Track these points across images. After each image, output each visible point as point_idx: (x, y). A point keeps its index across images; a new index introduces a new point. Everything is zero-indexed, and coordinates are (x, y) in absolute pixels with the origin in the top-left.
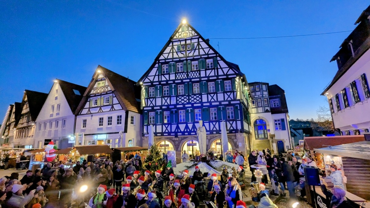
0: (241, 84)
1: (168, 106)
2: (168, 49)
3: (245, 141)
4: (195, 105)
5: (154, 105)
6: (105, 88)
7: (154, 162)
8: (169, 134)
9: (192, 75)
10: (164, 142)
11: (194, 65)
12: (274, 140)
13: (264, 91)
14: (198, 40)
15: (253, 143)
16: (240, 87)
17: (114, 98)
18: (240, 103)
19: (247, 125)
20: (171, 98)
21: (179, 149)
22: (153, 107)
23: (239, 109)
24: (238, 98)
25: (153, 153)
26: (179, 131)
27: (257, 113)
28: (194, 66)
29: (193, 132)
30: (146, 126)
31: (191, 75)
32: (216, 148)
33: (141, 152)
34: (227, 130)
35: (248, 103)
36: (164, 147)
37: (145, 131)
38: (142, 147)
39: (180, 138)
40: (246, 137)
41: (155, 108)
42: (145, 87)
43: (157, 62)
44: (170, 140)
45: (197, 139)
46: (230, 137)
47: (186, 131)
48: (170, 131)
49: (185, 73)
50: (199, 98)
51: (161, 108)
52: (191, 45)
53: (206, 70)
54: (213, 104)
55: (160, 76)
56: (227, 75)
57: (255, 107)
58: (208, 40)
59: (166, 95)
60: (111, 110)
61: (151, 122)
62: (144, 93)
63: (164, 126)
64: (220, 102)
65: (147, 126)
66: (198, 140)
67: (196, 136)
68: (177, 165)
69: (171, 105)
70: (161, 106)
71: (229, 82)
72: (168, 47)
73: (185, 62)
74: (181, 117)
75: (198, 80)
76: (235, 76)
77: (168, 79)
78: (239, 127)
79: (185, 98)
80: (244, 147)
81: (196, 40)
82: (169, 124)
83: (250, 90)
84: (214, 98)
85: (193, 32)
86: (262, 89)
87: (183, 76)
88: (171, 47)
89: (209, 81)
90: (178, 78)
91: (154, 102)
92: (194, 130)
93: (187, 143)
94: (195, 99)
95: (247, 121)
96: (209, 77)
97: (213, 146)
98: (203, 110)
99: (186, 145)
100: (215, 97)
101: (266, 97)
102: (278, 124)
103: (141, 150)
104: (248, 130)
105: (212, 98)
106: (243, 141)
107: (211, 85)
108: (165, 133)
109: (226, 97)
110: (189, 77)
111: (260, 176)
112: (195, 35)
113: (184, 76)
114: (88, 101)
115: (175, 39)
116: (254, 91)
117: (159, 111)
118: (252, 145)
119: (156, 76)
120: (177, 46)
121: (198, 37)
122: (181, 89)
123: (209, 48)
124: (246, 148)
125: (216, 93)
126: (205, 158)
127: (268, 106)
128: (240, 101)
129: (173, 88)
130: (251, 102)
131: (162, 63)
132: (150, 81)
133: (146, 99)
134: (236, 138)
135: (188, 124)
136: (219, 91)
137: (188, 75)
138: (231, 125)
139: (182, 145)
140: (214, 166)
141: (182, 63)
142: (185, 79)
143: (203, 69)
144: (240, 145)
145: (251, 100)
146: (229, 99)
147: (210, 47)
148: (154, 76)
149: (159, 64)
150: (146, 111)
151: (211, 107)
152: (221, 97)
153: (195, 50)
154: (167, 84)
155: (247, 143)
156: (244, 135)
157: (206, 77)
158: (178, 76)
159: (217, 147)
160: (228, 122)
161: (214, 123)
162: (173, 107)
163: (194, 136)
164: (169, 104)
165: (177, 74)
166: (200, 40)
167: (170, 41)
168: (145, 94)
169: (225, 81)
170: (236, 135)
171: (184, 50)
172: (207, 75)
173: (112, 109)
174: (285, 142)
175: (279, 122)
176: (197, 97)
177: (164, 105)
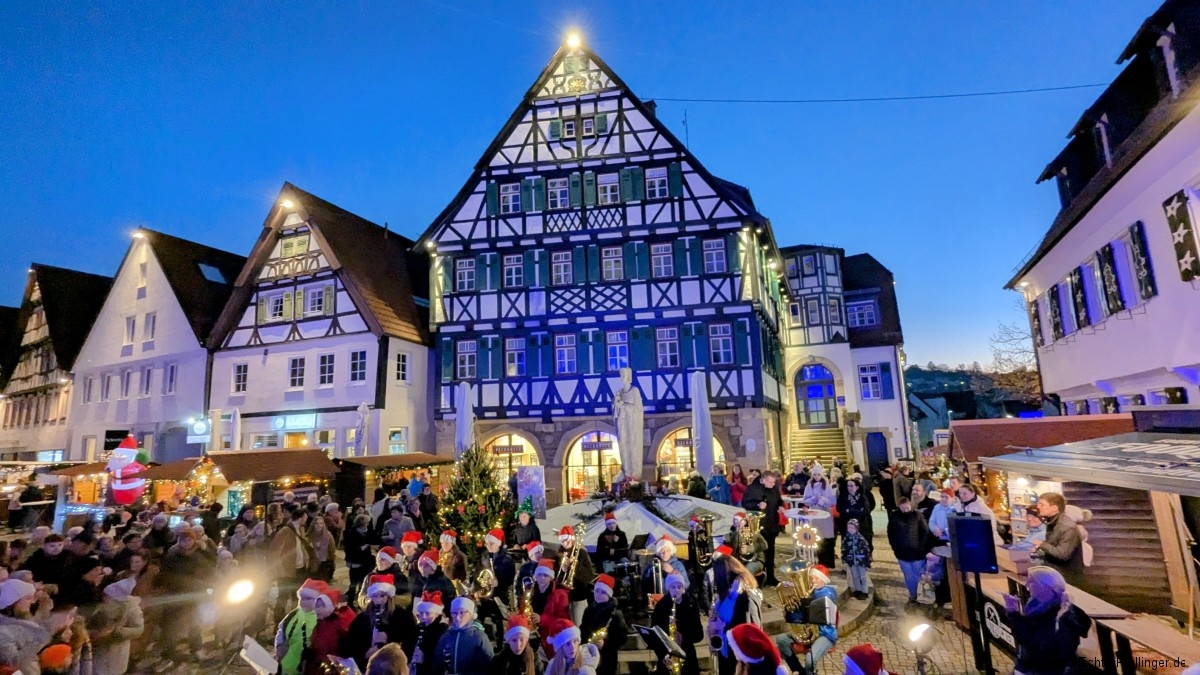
0: (757, 251)
1: (519, 320)
2: (521, 133)
3: (766, 432)
4: (608, 318)
5: (475, 318)
6: (310, 260)
7: (474, 502)
8: (524, 411)
9: (600, 219)
10: (507, 437)
11: (605, 188)
12: (856, 431)
13: (828, 274)
14: (620, 103)
15: (791, 440)
16: (755, 262)
17: (339, 294)
18: (754, 311)
19: (775, 382)
20: (531, 294)
21: (555, 463)
22: (469, 325)
23: (748, 330)
24: (747, 295)
25: (469, 475)
26: (556, 402)
27: (805, 345)
28: (605, 192)
29: (600, 405)
30: (449, 387)
31: (596, 221)
32: (674, 455)
33: (430, 472)
34: (711, 400)
35: (777, 314)
36: (507, 455)
37: (445, 404)
38: (435, 454)
39: (560, 425)
40: (770, 422)
41: (477, 327)
42: (442, 257)
43: (484, 174)
44: (529, 432)
45: (613, 427)
46: (719, 421)
47: (577, 401)
48: (525, 403)
49: (576, 214)
50: (621, 294)
51: (497, 329)
52: (596, 119)
53: (643, 204)
54: (667, 315)
55: (493, 222)
56: (711, 221)
57: (799, 324)
58: (652, 104)
59: (514, 285)
60: (331, 333)
61: (463, 374)
62: (441, 279)
63: (506, 386)
64: (690, 309)
65: (452, 385)
66: (616, 433)
67: (609, 417)
68: (550, 513)
69: (529, 318)
70: (496, 322)
71: (719, 245)
72: (520, 126)
73: (578, 175)
74: (562, 356)
75: (619, 235)
76: (738, 224)
77: (520, 233)
78: (749, 390)
79: (575, 295)
80: (764, 453)
81: (613, 105)
82: (525, 378)
83: (785, 273)
84: (668, 294)
85: (604, 78)
86: (822, 267)
87: (568, 222)
88: (531, 124)
89: (653, 239)
90: (552, 230)
91: (472, 308)
92: (604, 399)
93: (580, 441)
94: (608, 298)
95: (774, 368)
96: (653, 227)
97: (666, 448)
98: (635, 335)
99: (578, 446)
100: (672, 294)
101: (834, 293)
102: (870, 380)
103: (431, 465)
104: (777, 400)
105: (664, 295)
106: (761, 435)
107: (661, 253)
108: (510, 407)
109: (709, 292)
110: (589, 228)
111: (812, 544)
112: (609, 86)
113: (573, 223)
114: (252, 304)
115: (543, 99)
116: (798, 274)
117: (490, 337)
118: (787, 445)
119: (479, 223)
120: (549, 122)
121: (618, 93)
122: (562, 267)
123: (655, 132)
124: (770, 456)
125: (675, 279)
126: (639, 488)
127: (841, 324)
128: (752, 307)
129: (536, 262)
130: (788, 310)
131: (501, 180)
132: (459, 239)
133: (445, 297)
134: (737, 426)
135: (586, 381)
136: (687, 274)
137: (584, 221)
138: (724, 383)
139: (564, 448)
140: (668, 515)
141: (566, 179)
142: (576, 233)
143: (634, 199)
144: (751, 445)
145: (788, 304)
146: (718, 299)
147: (660, 128)
148: (472, 223)
149: (488, 182)
150: (449, 339)
151: (658, 326)
152: (691, 292)
153: (609, 137)
154: (517, 248)
155: (772, 441)
156: (765, 413)
157: (643, 226)
158: (551, 224)
159: (678, 454)
160: (712, 374)
161: (669, 377)
162: (536, 324)
163: (604, 418)
164: (524, 314)
165: (548, 217)
166: (627, 103)
167: (528, 105)
168: (445, 280)
169: (705, 242)
170: (736, 415)
171: (573, 136)
172: (648, 222)
173: (335, 332)
174: (891, 435)
175: (874, 374)
176: (616, 292)
177: (506, 319)
